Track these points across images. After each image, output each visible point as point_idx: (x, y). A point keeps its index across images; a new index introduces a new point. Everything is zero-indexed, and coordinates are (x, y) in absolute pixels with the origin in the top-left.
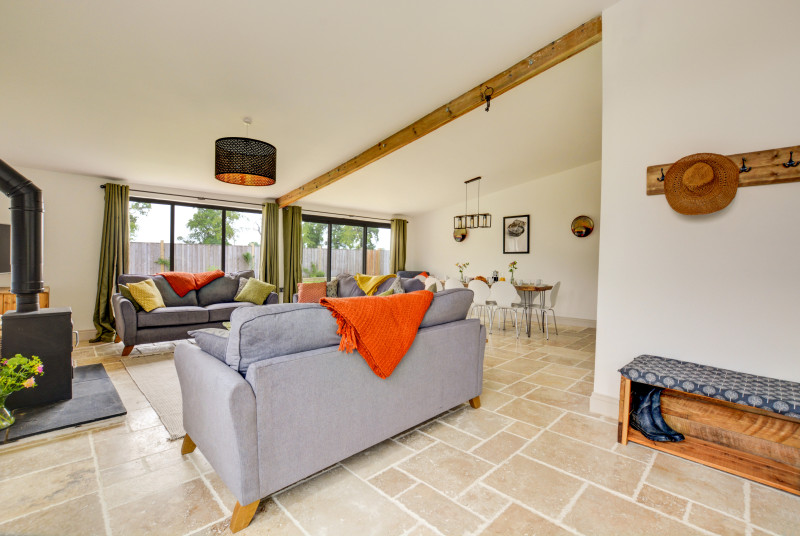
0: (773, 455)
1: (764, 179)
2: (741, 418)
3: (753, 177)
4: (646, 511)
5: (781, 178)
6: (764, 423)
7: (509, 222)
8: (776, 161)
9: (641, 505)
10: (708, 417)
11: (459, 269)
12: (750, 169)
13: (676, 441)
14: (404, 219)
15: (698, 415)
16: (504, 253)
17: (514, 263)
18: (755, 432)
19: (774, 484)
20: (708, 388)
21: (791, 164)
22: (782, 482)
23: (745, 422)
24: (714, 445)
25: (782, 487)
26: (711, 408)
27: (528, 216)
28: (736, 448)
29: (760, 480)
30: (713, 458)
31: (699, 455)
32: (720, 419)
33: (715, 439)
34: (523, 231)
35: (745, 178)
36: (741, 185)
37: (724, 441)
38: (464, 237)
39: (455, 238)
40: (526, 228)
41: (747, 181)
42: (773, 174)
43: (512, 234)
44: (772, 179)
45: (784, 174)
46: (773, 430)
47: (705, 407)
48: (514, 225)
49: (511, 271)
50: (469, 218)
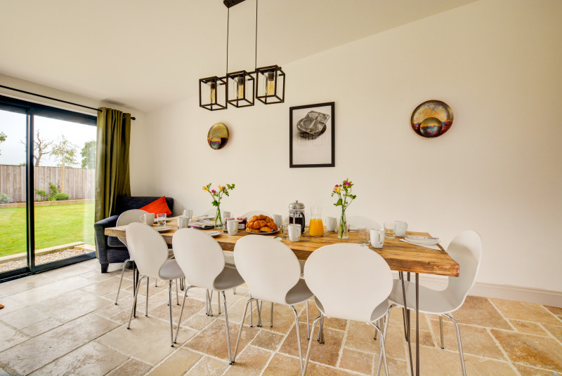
7: (299, 115)
11: (210, 199)
14: (124, 111)
16: (292, 166)
17: (347, 184)
27: (332, 104)
34: (323, 131)
38: (223, 142)
39: (211, 143)
40: (329, 124)
43: (305, 135)
48: (308, 119)
49: (340, 202)
50: (233, 83)
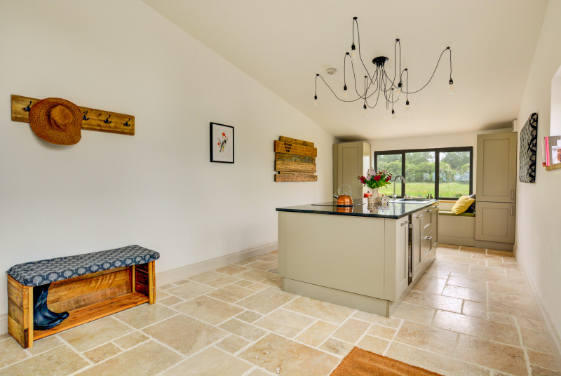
0: (107, 296)
1: (95, 127)
2: (90, 282)
3: (90, 125)
4: (107, 362)
5: (103, 128)
6: (102, 280)
8: (100, 118)
9: (99, 363)
10: (72, 292)
12: (88, 119)
13: (64, 318)
15: (65, 295)
18: (98, 288)
19: (122, 309)
20: (81, 269)
21: (107, 121)
22: (125, 305)
23: (93, 284)
24: (81, 309)
25: (127, 307)
26: (74, 285)
28: (90, 304)
29: (118, 310)
30: (90, 315)
31: (82, 319)
32: (79, 290)
33: (77, 305)
35: (85, 124)
36: (83, 128)
37: (83, 303)
41: (86, 126)
42: (99, 125)
44: (99, 128)
45: (104, 127)
46: (106, 282)
47: (69, 286)
